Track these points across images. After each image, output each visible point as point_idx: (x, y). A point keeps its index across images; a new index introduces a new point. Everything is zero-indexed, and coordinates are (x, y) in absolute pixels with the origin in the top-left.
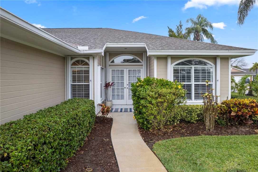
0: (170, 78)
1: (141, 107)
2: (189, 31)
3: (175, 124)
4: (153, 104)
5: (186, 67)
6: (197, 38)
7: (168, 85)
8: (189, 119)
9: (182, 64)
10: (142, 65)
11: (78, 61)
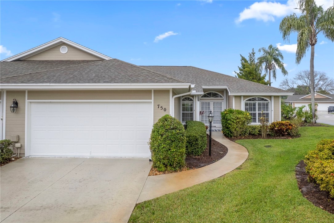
0: (243, 109)
1: (228, 125)
2: (261, 61)
3: (246, 136)
4: (234, 123)
5: (252, 102)
6: (269, 68)
7: (241, 113)
8: (254, 133)
9: (250, 100)
10: (223, 99)
11: (186, 98)
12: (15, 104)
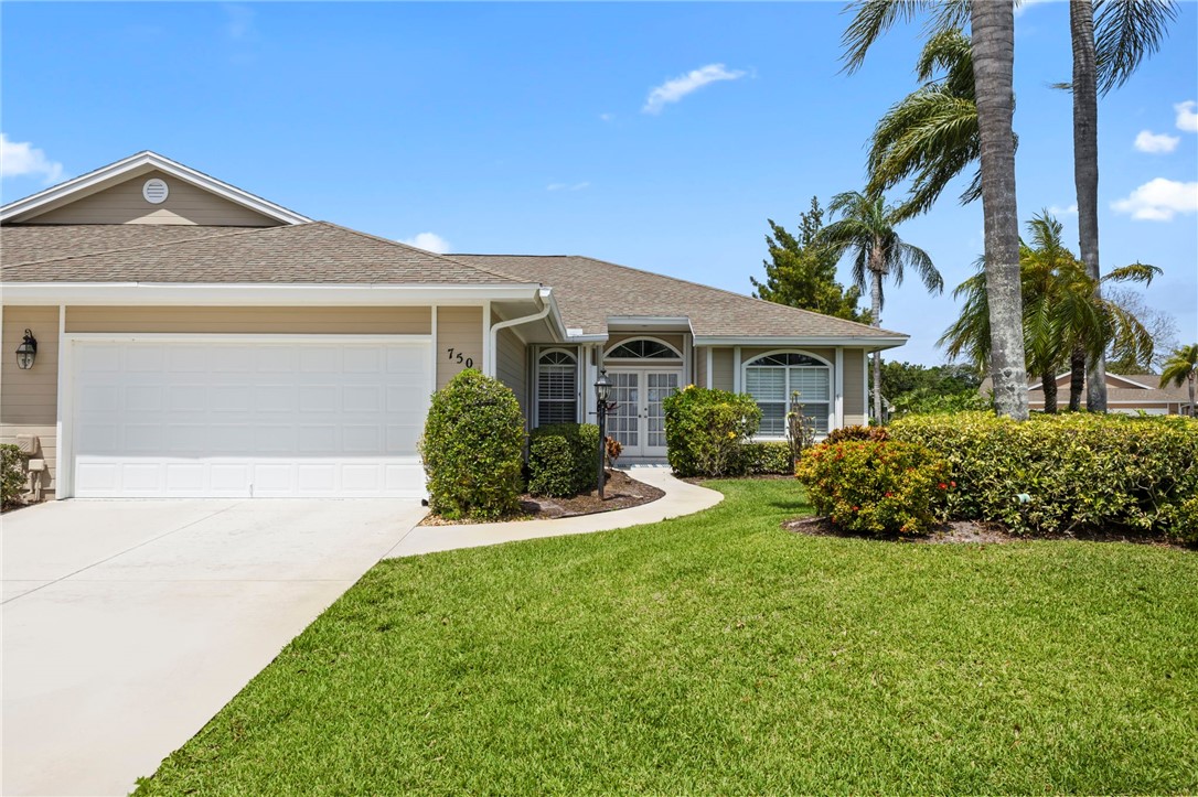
0: (739, 390)
5: (772, 369)
9: (766, 361)
10: (681, 364)
11: (552, 355)
12: (30, 343)
